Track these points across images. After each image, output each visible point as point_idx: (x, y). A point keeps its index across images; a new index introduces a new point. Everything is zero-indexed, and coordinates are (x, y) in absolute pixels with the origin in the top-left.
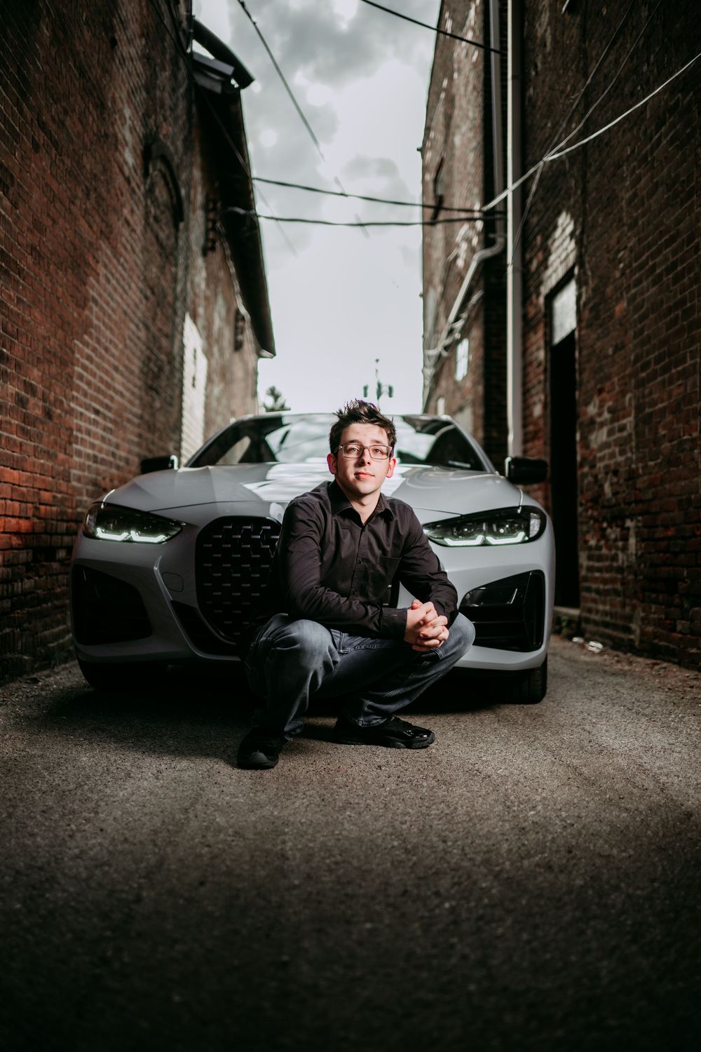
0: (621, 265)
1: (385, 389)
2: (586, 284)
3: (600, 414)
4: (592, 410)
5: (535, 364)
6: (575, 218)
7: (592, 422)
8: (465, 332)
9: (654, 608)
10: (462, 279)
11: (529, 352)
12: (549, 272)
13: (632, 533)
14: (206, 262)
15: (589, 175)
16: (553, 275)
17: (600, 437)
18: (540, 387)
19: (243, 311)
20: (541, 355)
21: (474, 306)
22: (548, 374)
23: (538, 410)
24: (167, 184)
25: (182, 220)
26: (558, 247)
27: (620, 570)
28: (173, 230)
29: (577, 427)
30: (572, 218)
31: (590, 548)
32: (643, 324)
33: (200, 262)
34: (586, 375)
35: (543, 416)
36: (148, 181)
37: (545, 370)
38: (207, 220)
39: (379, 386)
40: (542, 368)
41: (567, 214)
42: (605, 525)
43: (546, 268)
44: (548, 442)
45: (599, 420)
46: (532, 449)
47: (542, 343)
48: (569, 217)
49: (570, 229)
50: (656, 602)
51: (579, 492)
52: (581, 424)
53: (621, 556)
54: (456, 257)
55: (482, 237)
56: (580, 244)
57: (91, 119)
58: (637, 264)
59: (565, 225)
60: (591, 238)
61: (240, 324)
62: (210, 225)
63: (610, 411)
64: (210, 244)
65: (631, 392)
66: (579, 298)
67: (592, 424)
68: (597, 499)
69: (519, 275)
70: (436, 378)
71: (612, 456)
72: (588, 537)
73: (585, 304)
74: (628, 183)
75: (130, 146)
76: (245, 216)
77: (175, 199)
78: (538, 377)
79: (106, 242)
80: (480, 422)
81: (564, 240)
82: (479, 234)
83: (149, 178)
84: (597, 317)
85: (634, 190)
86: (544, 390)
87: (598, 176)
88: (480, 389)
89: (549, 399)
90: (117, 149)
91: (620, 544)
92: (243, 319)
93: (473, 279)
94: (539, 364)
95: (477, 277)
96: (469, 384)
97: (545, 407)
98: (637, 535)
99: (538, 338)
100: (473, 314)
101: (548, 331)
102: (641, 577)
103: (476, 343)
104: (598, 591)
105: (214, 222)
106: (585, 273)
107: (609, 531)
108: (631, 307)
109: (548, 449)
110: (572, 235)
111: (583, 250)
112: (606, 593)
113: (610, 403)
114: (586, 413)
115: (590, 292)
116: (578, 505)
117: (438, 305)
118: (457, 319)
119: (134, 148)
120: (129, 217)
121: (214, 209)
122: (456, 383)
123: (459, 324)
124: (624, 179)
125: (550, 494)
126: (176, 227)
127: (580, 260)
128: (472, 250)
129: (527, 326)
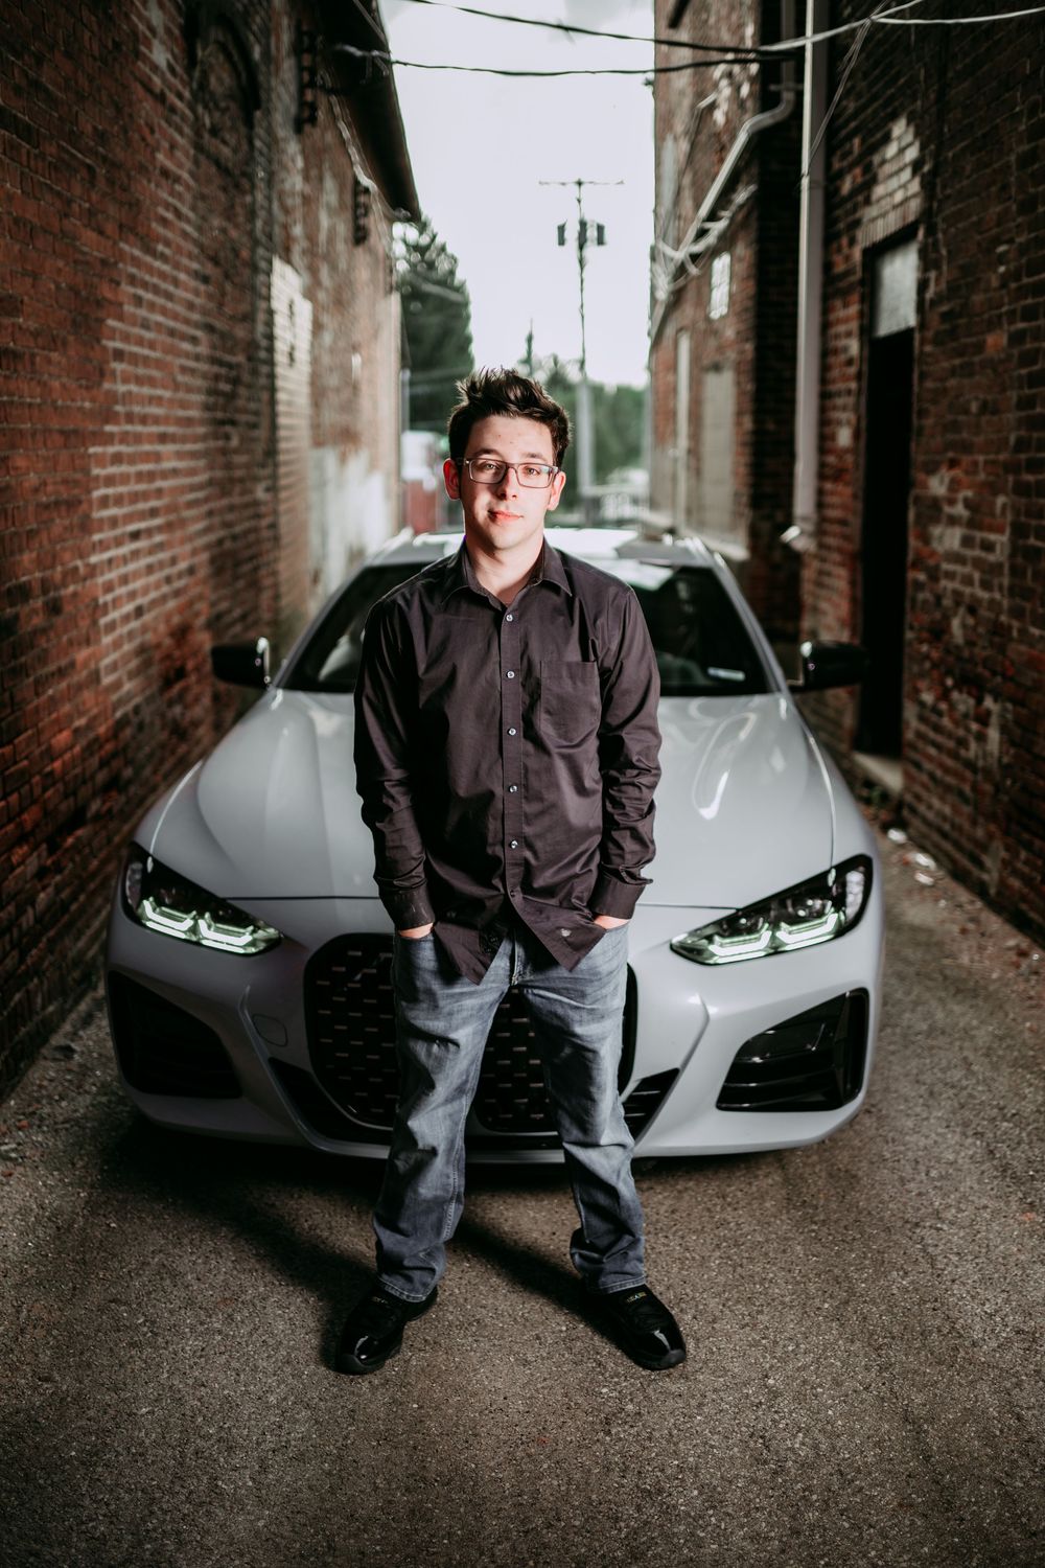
0: (1002, 269)
1: (592, 233)
2: (938, 267)
3: (952, 502)
4: (937, 486)
5: (842, 358)
6: (924, 136)
7: (935, 504)
8: (726, 243)
9: (1023, 855)
10: (723, 150)
11: (833, 331)
12: (871, 212)
13: (994, 720)
14: (301, 141)
15: (950, 74)
16: (880, 222)
17: (949, 539)
18: (851, 400)
19: (366, 181)
20: (854, 347)
21: (741, 207)
22: (865, 383)
23: (844, 437)
24: (229, 57)
25: (258, 106)
26: (891, 176)
27: (970, 765)
28: (243, 130)
29: (911, 500)
30: (917, 135)
31: (922, 704)
32: (1034, 391)
33: (293, 148)
34: (929, 422)
35: (854, 450)
36: (197, 74)
37: (859, 376)
38: (300, 69)
39: (583, 224)
40: (853, 370)
41: (908, 124)
42: (949, 682)
43: (868, 202)
44: (860, 494)
45: (947, 509)
46: (832, 493)
47: (854, 326)
48: (911, 130)
49: (912, 154)
50: (1028, 846)
51: (908, 605)
52: (917, 500)
53: (973, 746)
54: (713, 106)
55: (757, 87)
56: (928, 187)
57: (87, 35)
58: (1031, 280)
59: (903, 144)
60: (949, 191)
61: (362, 199)
62: (306, 77)
63: (967, 504)
64: (306, 114)
65: (1007, 494)
66: (922, 286)
67: (933, 510)
68: (938, 633)
69: (819, 194)
70: (677, 298)
71: (968, 581)
72: (922, 684)
73: (933, 303)
74: (1023, 127)
75: (161, 31)
76: (363, 58)
77: (244, 76)
78: (847, 383)
79: (132, 238)
80: (748, 406)
81: (901, 170)
82: (752, 80)
83: (198, 68)
84: (953, 334)
85: (1033, 144)
86: (856, 409)
87: (966, 84)
88: (749, 347)
89: (864, 424)
90: (138, 55)
91: (974, 726)
92: (367, 191)
93: (741, 157)
94: (850, 362)
95: (747, 156)
96: (730, 333)
97: (856, 435)
98: (1004, 729)
99: (848, 312)
100: (740, 217)
101: (866, 309)
102: (1005, 798)
103: (741, 268)
104: (932, 776)
105: (313, 72)
106: (935, 244)
107: (955, 695)
108: (1015, 352)
109: (859, 506)
110: (916, 166)
111: (935, 205)
112: (948, 788)
113: (969, 493)
114: (925, 486)
115: (943, 286)
116: (907, 626)
117: (681, 174)
118: (713, 216)
119: (168, 31)
120: (169, 164)
121: (311, 50)
122: (708, 320)
123: (718, 227)
124: (1016, 117)
125: (859, 578)
126: (249, 123)
127: (927, 216)
128: (739, 104)
129: (832, 288)
